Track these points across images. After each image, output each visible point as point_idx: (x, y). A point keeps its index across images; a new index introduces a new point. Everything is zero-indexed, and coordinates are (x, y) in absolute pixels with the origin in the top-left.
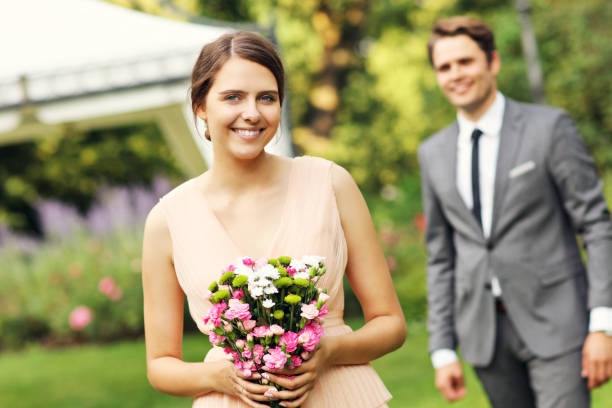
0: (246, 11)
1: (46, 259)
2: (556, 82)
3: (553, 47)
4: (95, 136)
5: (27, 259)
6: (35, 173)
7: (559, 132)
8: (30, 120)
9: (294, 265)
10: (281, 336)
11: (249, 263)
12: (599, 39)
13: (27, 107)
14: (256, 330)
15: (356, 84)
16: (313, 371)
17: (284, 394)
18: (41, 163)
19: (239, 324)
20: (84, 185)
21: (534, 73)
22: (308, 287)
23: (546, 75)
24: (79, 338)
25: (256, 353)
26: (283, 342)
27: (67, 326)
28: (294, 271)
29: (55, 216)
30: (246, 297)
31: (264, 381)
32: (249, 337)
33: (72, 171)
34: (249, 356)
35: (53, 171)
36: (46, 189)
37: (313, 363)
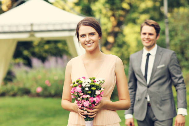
0: (93, 13)
1: (32, 73)
2: (173, 42)
3: (173, 33)
4: (48, 42)
5: (27, 72)
6: (31, 50)
7: (173, 57)
8: (32, 36)
9: (96, 80)
10: (90, 98)
11: (84, 78)
12: (186, 33)
13: (32, 32)
14: (83, 96)
15: (120, 36)
16: (98, 108)
17: (89, 114)
18: (33, 47)
19: (79, 94)
20: (44, 55)
21: (167, 40)
22: (99, 86)
23: (170, 40)
24: (38, 95)
25: (83, 102)
26: (90, 100)
27: (35, 91)
28: (96, 81)
29: (36, 62)
30: (81, 87)
31: (84, 109)
32: (81, 97)
33: (41, 50)
34: (81, 102)
35: (36, 50)
36: (34, 54)
37: (98, 107)
